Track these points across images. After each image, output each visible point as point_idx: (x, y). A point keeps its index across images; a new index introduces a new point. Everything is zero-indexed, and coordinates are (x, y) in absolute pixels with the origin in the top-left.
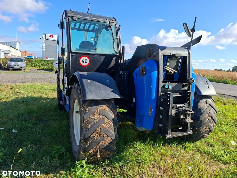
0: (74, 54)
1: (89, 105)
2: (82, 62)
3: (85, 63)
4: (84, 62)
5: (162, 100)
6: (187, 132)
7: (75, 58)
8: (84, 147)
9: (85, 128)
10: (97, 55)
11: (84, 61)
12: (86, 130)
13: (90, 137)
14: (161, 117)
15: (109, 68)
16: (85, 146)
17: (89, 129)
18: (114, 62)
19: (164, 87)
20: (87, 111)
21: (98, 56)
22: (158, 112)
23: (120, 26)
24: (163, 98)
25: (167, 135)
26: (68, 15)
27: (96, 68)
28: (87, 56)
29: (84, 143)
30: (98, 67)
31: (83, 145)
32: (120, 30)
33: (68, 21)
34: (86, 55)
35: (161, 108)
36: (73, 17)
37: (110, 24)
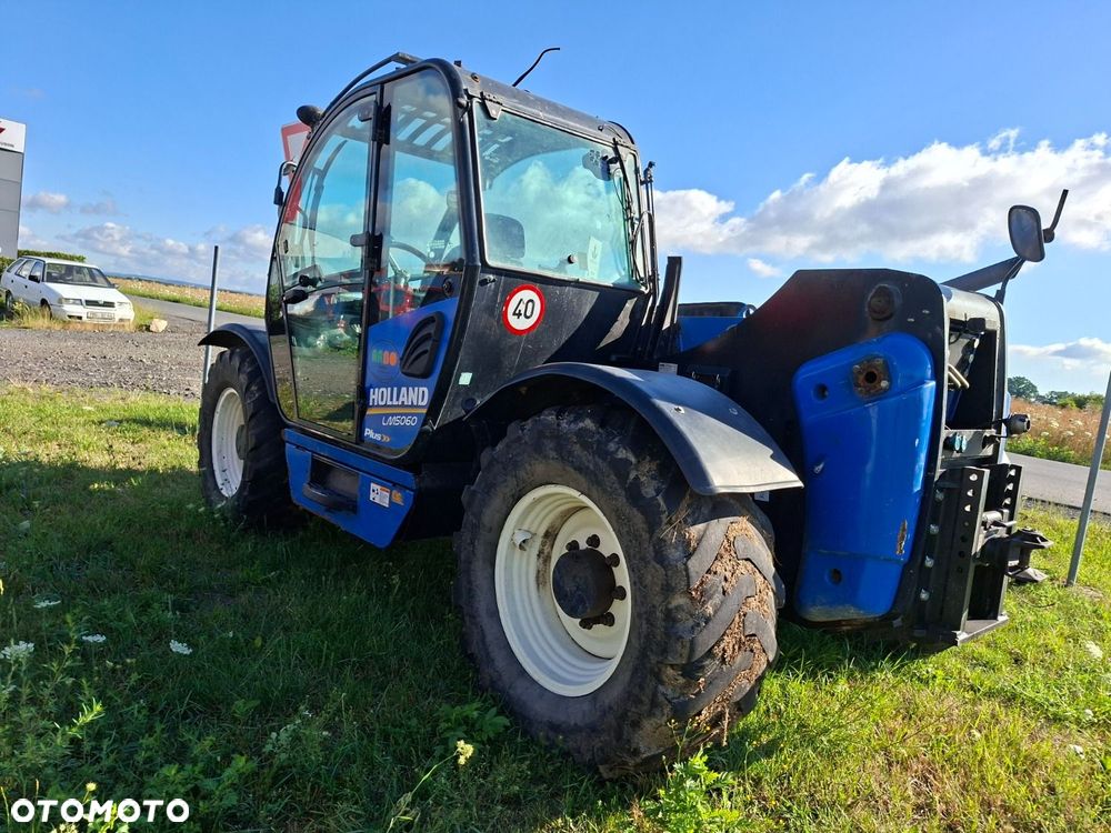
0: (492, 277)
1: (694, 513)
2: (514, 314)
3: (522, 317)
4: (519, 315)
5: (940, 496)
6: (995, 618)
7: (491, 293)
8: (679, 698)
9: (692, 615)
10: (574, 286)
11: (522, 307)
12: (698, 625)
13: (710, 654)
14: (929, 563)
15: (602, 345)
16: (683, 694)
17: (708, 620)
18: (627, 321)
19: (949, 444)
20: (693, 544)
21: (574, 289)
22: (921, 545)
23: (651, 165)
24: (941, 490)
25: (958, 633)
26: (466, 90)
27: (556, 345)
28: (538, 286)
29: (681, 680)
30: (565, 338)
31: (669, 692)
32: (651, 181)
33: (467, 119)
34: (536, 281)
35: (934, 529)
36: (488, 103)
37: (616, 150)
